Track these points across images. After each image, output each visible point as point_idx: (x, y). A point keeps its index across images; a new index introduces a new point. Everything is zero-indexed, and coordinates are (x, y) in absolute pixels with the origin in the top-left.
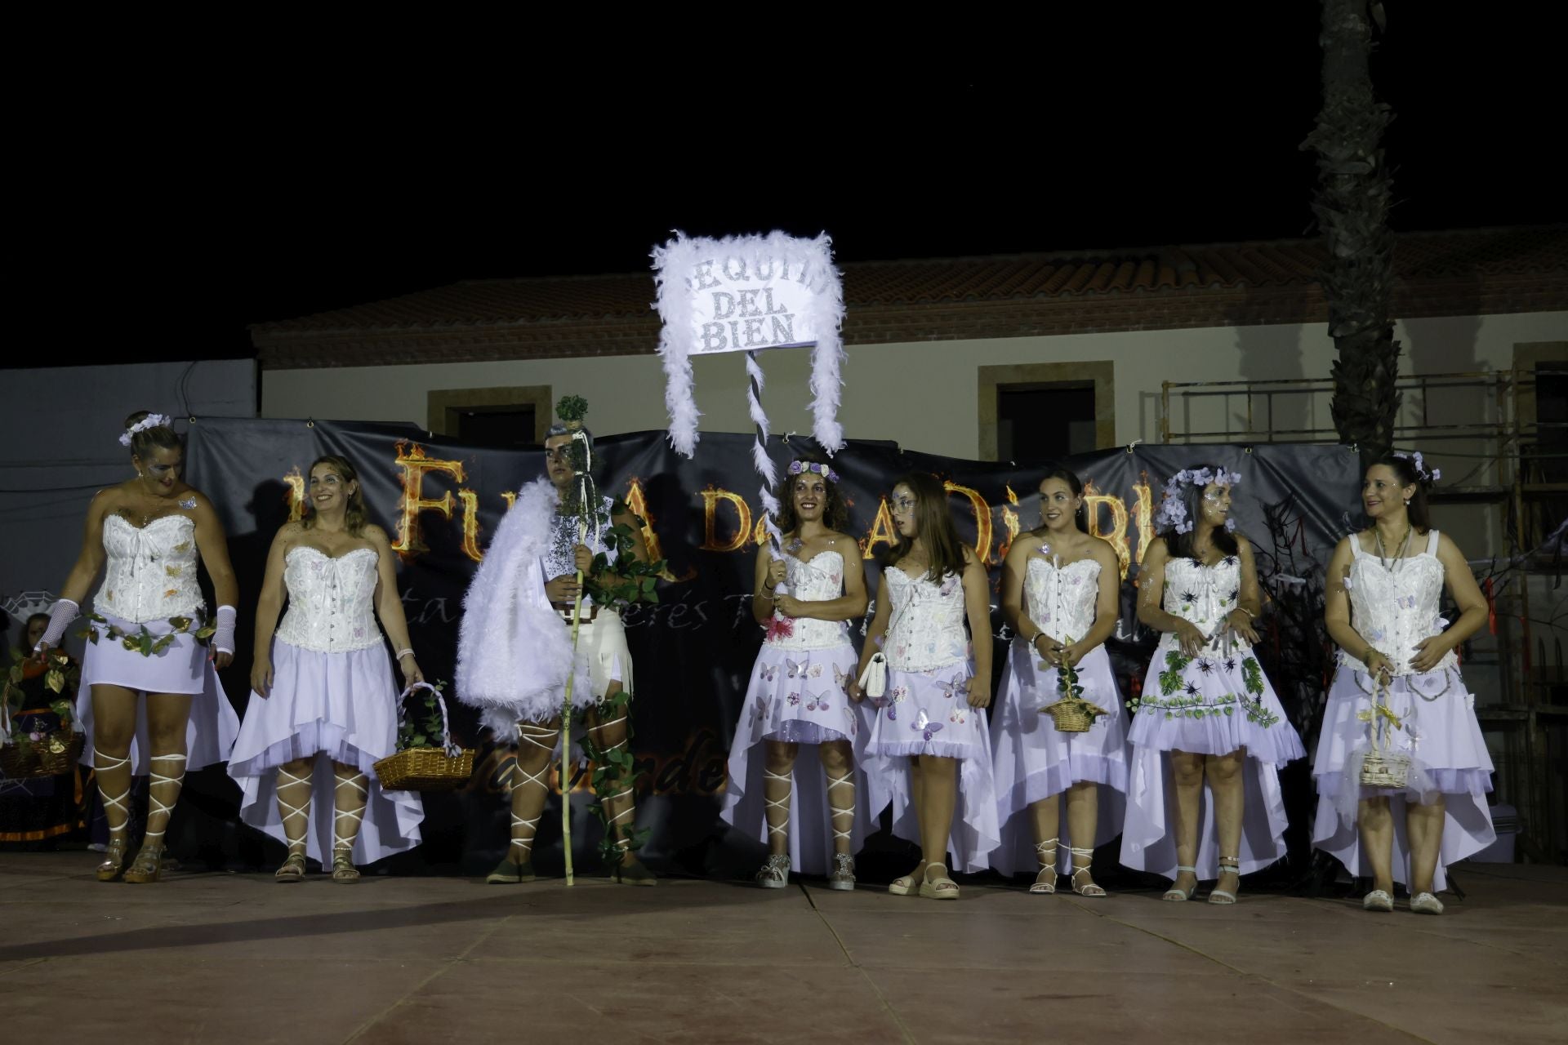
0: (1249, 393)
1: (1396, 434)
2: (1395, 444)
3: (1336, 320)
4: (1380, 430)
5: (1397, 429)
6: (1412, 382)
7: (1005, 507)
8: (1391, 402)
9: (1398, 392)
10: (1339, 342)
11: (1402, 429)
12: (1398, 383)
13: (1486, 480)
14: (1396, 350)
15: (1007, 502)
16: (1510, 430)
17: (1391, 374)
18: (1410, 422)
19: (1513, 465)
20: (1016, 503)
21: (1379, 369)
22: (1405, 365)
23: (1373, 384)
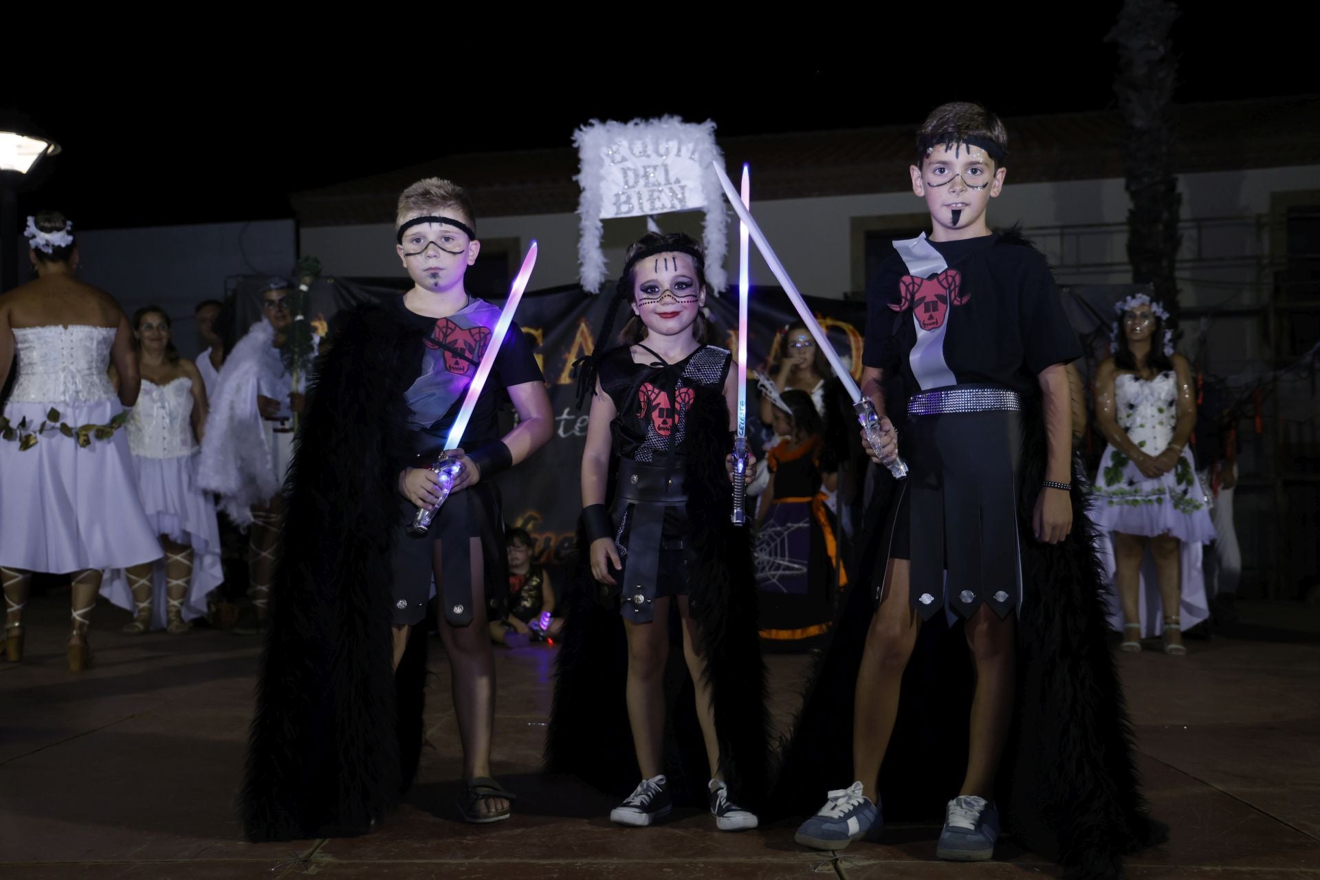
1: (1178, 265)
2: (1178, 274)
3: (1132, 178)
4: (1165, 263)
5: (1179, 261)
6: (1190, 224)
8: (1174, 241)
9: (1180, 233)
10: (1134, 195)
11: (1182, 261)
12: (1181, 225)
13: (1247, 299)
14: (1177, 200)
16: (1266, 261)
17: (1174, 220)
18: (1189, 255)
19: (1268, 289)
21: (1165, 215)
22: (1185, 212)
23: (1161, 227)
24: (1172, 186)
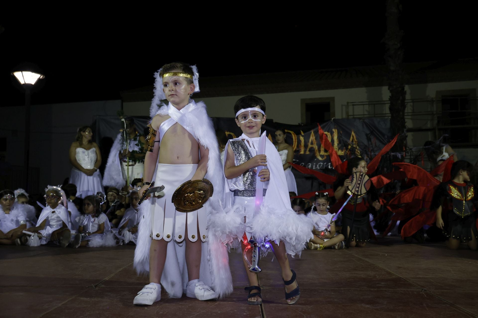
0: (369, 104)
1: (406, 114)
2: (405, 117)
3: (390, 86)
4: (401, 113)
5: (406, 113)
6: (410, 101)
7: (300, 135)
8: (404, 106)
9: (406, 104)
10: (391, 91)
11: (408, 113)
12: (406, 101)
13: (429, 126)
14: (405, 93)
15: (301, 134)
16: (435, 113)
17: (404, 99)
18: (410, 111)
19: (436, 122)
20: (303, 134)
21: (401, 98)
22: (408, 97)
23: (399, 102)
24: (403, 89)
